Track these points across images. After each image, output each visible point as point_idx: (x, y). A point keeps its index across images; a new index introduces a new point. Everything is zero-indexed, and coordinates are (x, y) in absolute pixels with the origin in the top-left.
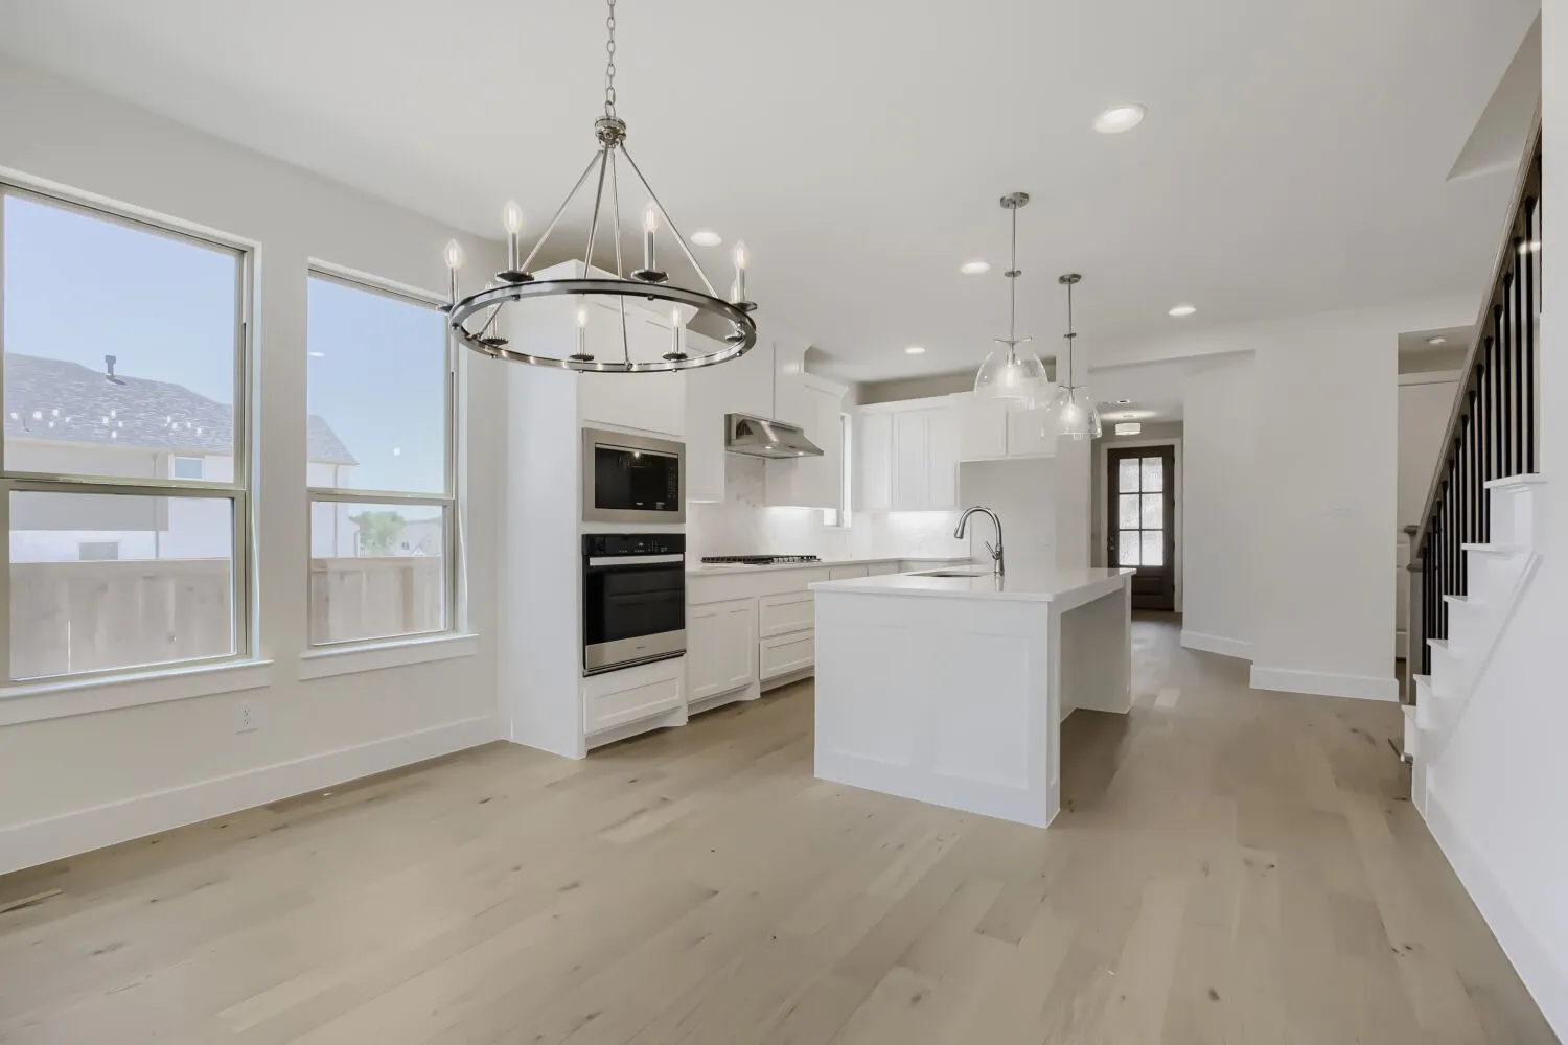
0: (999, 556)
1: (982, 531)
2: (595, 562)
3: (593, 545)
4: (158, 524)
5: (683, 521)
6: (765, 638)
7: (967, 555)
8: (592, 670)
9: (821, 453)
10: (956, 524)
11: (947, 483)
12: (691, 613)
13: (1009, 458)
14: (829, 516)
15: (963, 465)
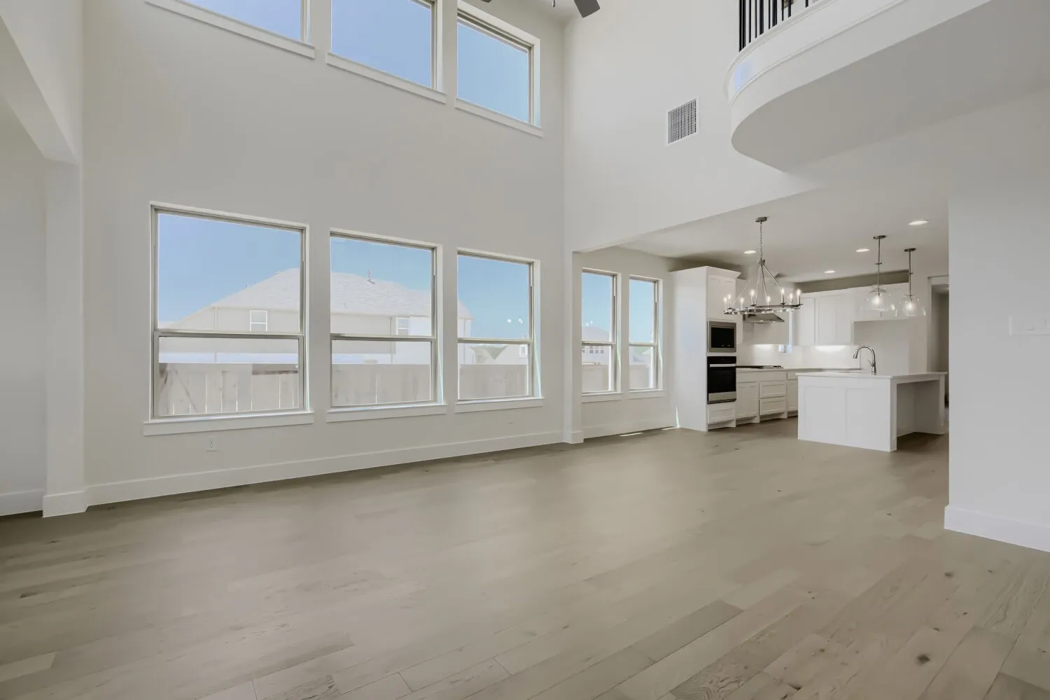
0: (874, 365)
1: (866, 356)
2: (711, 365)
3: (711, 360)
4: (392, 351)
5: (735, 351)
6: (762, 398)
7: (858, 367)
8: (709, 402)
9: (783, 321)
10: (855, 353)
11: (848, 331)
12: (738, 386)
13: (882, 319)
14: (781, 347)
15: (856, 323)
